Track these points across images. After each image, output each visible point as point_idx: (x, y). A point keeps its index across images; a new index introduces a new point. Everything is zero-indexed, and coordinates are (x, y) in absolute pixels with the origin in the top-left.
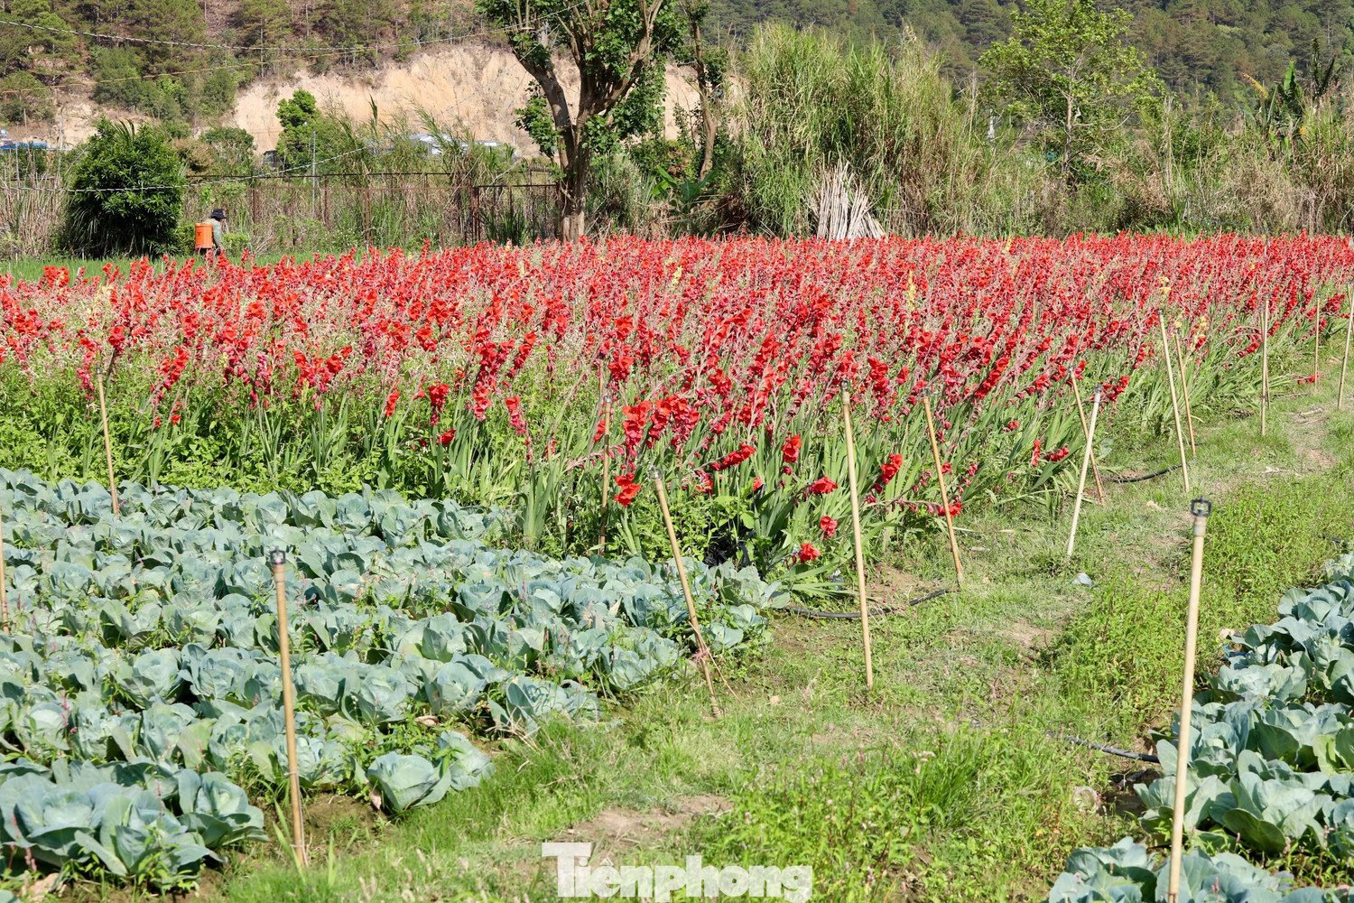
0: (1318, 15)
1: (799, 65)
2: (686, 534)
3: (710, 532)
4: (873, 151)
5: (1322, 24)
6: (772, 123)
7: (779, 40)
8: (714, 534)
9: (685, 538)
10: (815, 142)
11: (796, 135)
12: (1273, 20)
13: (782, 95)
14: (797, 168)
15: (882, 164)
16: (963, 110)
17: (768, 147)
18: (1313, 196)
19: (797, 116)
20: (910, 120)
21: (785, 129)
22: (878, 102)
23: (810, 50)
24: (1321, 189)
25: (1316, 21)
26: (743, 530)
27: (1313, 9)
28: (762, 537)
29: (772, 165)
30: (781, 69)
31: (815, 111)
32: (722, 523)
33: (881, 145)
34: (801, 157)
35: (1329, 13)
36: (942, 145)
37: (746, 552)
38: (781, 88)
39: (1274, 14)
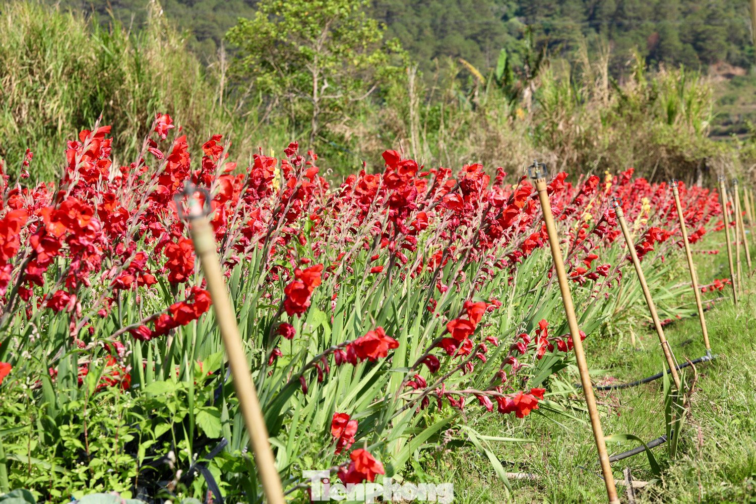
0: (478, 42)
1: (48, 42)
2: (93, 455)
3: (142, 448)
4: (125, 127)
5: (482, 49)
6: (23, 100)
7: (27, 18)
8: (148, 452)
9: (94, 462)
10: (67, 119)
11: (48, 111)
12: (439, 47)
13: (32, 73)
14: (50, 146)
15: (135, 138)
16: (214, 83)
17: (20, 124)
18: (554, 158)
19: (49, 93)
20: (162, 93)
21: (37, 106)
22: (129, 77)
23: (58, 28)
24: (563, 151)
25: (477, 47)
26: (200, 442)
27: (474, 37)
28: (236, 453)
29: (25, 142)
30: (30, 46)
31: (66, 87)
32: (160, 430)
33: (134, 120)
34: (53, 133)
35: (488, 40)
36: (194, 119)
37: (210, 479)
38: (31, 65)
39: (439, 43)
